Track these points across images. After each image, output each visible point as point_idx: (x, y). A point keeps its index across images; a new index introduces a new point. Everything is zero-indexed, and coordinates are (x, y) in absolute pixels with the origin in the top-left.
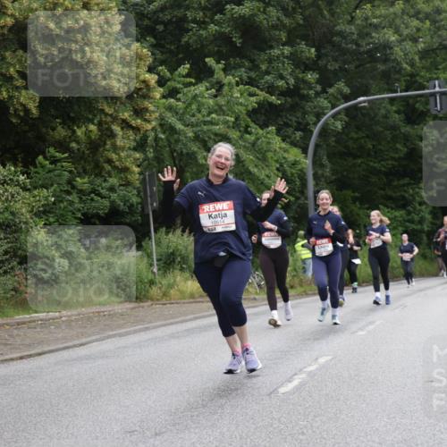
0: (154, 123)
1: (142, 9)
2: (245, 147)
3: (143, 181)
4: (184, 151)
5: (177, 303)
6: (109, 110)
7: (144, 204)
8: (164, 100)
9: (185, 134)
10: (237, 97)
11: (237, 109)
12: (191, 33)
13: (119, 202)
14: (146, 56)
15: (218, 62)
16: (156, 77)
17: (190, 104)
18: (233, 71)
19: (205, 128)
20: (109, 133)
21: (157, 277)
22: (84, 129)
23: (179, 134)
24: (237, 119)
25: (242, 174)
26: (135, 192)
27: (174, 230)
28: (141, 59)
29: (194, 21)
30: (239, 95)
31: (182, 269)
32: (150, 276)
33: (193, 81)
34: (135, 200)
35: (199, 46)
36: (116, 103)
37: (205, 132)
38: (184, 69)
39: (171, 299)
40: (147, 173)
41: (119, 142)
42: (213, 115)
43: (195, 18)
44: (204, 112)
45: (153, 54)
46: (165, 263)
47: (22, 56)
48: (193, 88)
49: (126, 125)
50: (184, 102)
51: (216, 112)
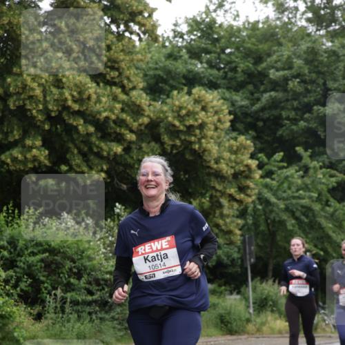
0: (254, 197)
1: (247, 110)
2: (325, 217)
3: (244, 242)
4: (277, 219)
5: (269, 337)
6: (219, 187)
7: (243, 259)
8: (262, 180)
9: (278, 206)
10: (320, 178)
11: (320, 187)
12: (284, 128)
13: (223, 257)
14: (249, 146)
15: (306, 150)
16: (257, 162)
17: (282, 183)
18: (317, 158)
19: (294, 201)
20: (218, 205)
21: (253, 316)
22: (198, 201)
23: (274, 206)
24: (320, 194)
25: (322, 238)
26: (236, 249)
27: (267, 281)
28: (245, 148)
29: (288, 118)
30: (321, 176)
31: (272, 311)
32: (247, 316)
33: (285, 164)
34: (236, 255)
35: (291, 138)
36: (224, 182)
37: (293, 205)
38: (279, 156)
39: (263, 334)
40: (247, 236)
41: (226, 211)
42: (301, 192)
43: (289, 116)
44: (294, 189)
45: (255, 144)
46: (259, 306)
47: (154, 147)
48: (285, 170)
49: (232, 198)
50: (278, 182)
51: (302, 189)
